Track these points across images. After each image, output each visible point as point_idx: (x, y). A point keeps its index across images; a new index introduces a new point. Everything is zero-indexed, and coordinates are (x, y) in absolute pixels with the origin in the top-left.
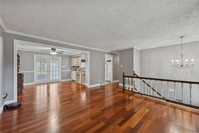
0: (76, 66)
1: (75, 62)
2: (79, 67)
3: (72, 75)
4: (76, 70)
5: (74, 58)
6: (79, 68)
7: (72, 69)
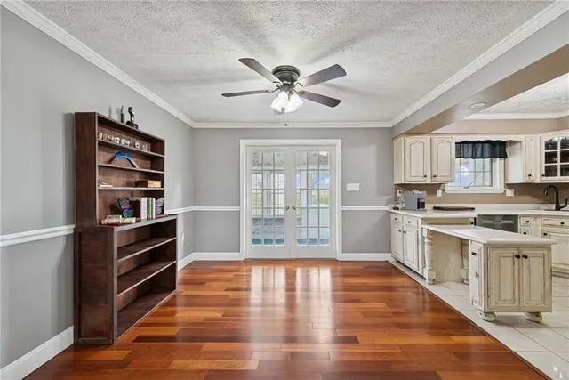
0: (420, 181)
1: (415, 162)
2: (438, 186)
3: (396, 236)
4: (421, 205)
5: (409, 140)
6: (439, 193)
7: (396, 200)
